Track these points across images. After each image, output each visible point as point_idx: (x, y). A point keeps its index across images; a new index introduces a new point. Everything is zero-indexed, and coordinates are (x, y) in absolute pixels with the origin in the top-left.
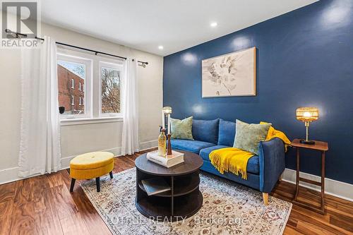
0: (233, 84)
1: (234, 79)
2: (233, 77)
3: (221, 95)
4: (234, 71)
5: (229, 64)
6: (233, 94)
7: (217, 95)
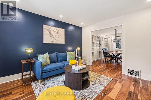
0: (58, 39)
1: (58, 38)
2: (58, 37)
3: (54, 43)
4: (59, 35)
5: (57, 31)
6: (58, 43)
7: (52, 43)
